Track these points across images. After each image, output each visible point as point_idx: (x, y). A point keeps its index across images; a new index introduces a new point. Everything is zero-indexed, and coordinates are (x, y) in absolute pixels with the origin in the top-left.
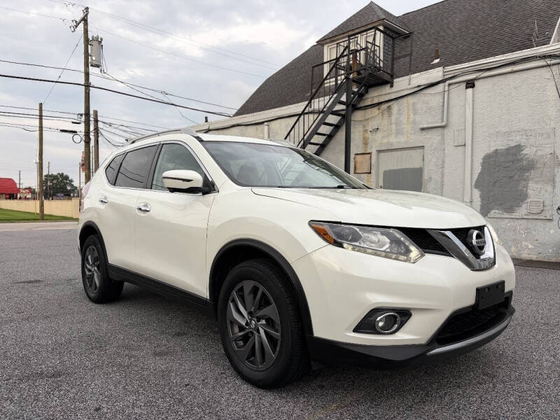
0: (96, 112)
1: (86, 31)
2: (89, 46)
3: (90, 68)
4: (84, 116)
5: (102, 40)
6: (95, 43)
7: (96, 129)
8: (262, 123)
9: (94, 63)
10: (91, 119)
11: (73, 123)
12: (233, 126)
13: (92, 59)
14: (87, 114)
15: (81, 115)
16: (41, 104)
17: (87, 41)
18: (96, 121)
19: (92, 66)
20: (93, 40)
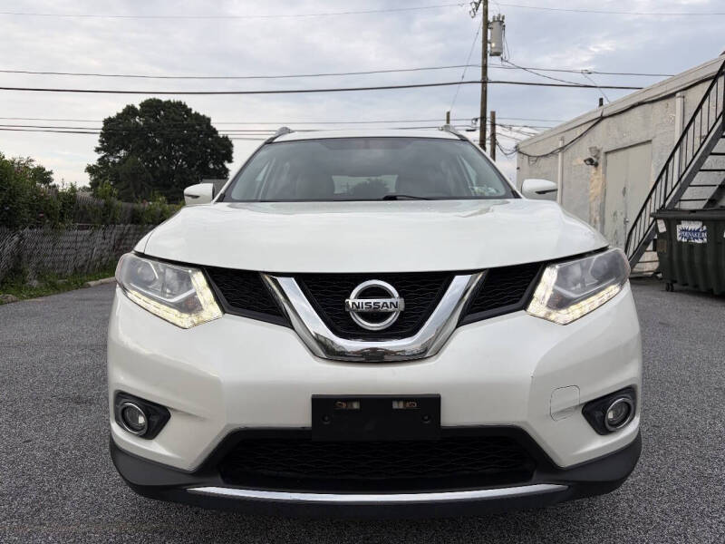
0: (493, 114)
1: (486, 12)
2: (489, 31)
3: (489, 58)
4: (479, 121)
5: (503, 18)
6: (496, 26)
7: (493, 135)
8: (673, 95)
9: (494, 51)
10: (488, 123)
11: (468, 131)
12: (633, 107)
13: (491, 47)
14: (483, 118)
15: (476, 120)
16: (448, 113)
17: (486, 24)
18: (493, 125)
19: (491, 55)
20: (494, 21)
